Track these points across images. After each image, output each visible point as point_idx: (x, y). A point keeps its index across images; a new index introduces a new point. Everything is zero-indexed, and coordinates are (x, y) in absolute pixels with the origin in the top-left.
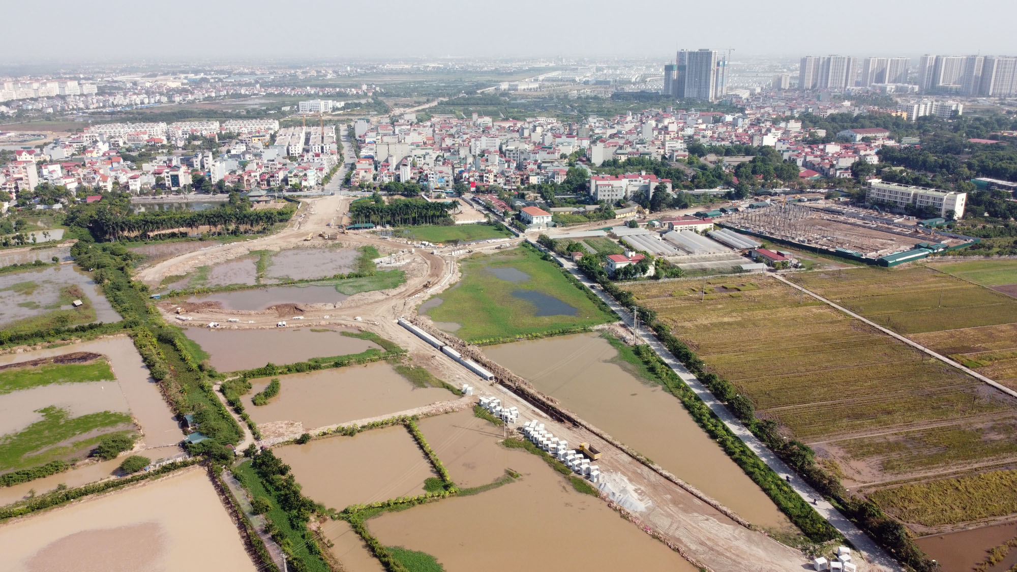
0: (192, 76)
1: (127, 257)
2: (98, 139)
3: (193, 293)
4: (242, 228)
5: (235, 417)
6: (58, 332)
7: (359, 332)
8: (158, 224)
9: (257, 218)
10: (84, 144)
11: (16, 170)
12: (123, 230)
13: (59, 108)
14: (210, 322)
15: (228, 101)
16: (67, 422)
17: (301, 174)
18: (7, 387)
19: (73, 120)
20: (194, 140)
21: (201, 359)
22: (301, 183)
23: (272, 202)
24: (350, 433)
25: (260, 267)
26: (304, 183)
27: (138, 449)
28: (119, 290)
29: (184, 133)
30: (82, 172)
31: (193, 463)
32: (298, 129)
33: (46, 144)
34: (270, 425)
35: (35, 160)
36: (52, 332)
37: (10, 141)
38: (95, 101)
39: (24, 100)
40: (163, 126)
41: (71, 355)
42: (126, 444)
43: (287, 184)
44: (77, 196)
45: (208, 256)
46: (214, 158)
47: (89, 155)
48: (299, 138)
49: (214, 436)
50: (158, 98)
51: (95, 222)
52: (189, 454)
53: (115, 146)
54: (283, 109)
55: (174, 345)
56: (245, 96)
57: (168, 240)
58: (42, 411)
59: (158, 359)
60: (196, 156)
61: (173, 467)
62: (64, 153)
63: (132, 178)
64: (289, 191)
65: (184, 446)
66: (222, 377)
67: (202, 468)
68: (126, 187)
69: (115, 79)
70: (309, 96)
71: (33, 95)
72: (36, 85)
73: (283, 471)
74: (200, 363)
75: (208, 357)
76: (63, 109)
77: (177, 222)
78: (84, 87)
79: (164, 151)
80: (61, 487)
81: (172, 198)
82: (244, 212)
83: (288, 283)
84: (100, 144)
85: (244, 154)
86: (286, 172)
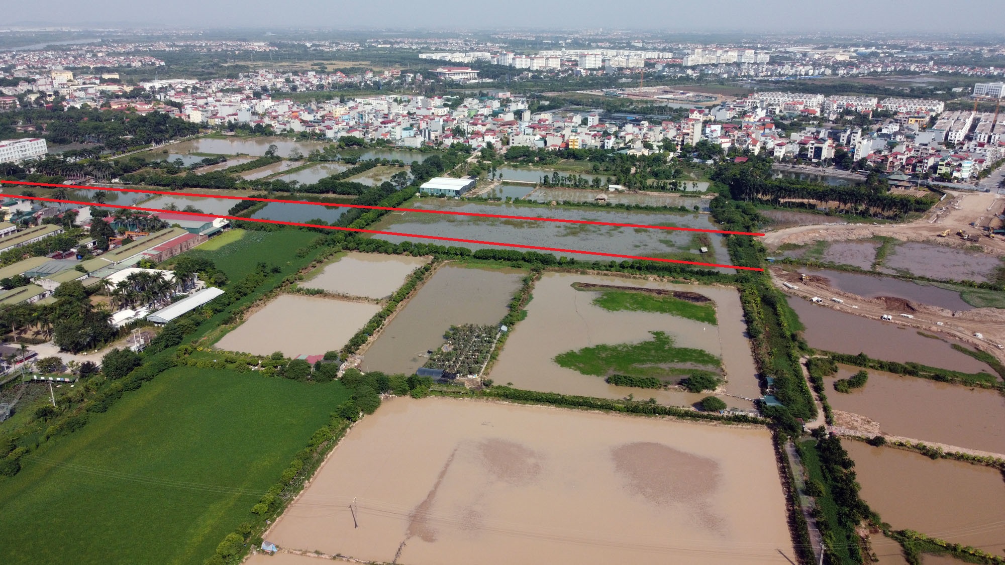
0: (862, 49)
1: (755, 218)
2: (758, 105)
3: (805, 264)
4: (872, 210)
5: (813, 394)
6: (683, 271)
7: (974, 350)
8: (791, 193)
9: (892, 203)
10: (746, 109)
11: (686, 126)
12: (758, 192)
13: (733, 74)
14: (815, 296)
15: (893, 78)
16: (670, 349)
17: (955, 164)
18: (635, 306)
19: (741, 86)
20: (847, 115)
21: (796, 329)
22: (951, 174)
23: (912, 189)
24: (933, 455)
25: (880, 254)
26: (955, 174)
27: (719, 391)
28: (740, 246)
29: (839, 107)
30: (737, 134)
31: (762, 423)
32: (965, 113)
33: (714, 106)
34: (845, 414)
35: (702, 118)
36: (678, 270)
37: (688, 101)
38: (764, 70)
39: (707, 65)
40: (820, 98)
41: (687, 293)
42: (711, 385)
43: (935, 172)
44: (728, 156)
45: (830, 231)
46: (862, 135)
47: (747, 119)
48: (965, 123)
49: (788, 405)
50: (822, 70)
51: (736, 180)
52: (761, 413)
53: (771, 113)
54: (954, 90)
55: (775, 309)
56: (914, 73)
57: (795, 209)
58: (654, 334)
59: (757, 318)
60: (845, 131)
61: (743, 420)
62: (727, 115)
63: (779, 145)
64: (934, 179)
65: (758, 404)
66: (811, 352)
67: (768, 430)
68: (772, 152)
69: (788, 50)
70: (990, 78)
71: (714, 62)
72: (719, 53)
73: (848, 464)
74: (794, 332)
75: (803, 329)
76: (736, 76)
77: (809, 193)
78: (759, 56)
79: (815, 122)
80: (652, 401)
81: (810, 169)
82: (879, 194)
83: (905, 276)
84: (759, 110)
85: (895, 134)
86: (938, 159)
